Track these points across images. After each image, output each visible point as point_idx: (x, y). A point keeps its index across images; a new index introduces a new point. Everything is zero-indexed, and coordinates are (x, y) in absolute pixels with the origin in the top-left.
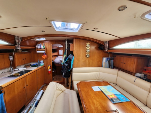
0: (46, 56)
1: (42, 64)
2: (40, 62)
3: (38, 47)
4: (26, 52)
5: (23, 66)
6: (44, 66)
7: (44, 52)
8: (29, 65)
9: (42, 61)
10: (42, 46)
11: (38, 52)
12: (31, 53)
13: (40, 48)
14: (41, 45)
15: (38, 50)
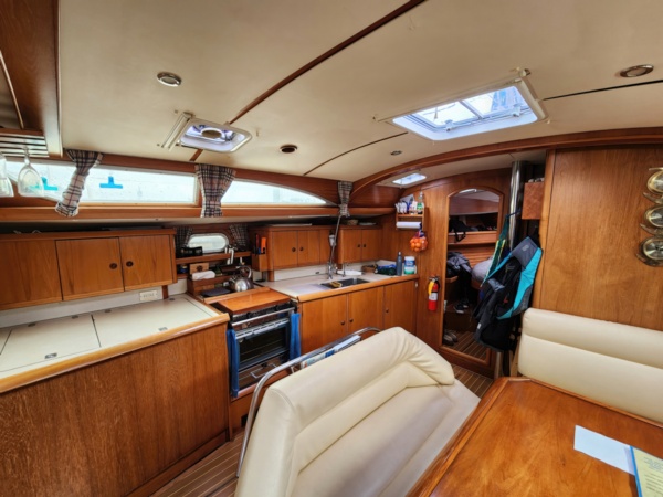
0: (423, 240)
1: (409, 269)
2: (404, 261)
3: (401, 207)
4: (369, 224)
5: (359, 266)
6: (417, 279)
7: (416, 225)
8: (372, 266)
9: (410, 259)
10: (414, 205)
11: (400, 224)
12: (382, 227)
13: (408, 212)
14: (412, 200)
15: (401, 219)
